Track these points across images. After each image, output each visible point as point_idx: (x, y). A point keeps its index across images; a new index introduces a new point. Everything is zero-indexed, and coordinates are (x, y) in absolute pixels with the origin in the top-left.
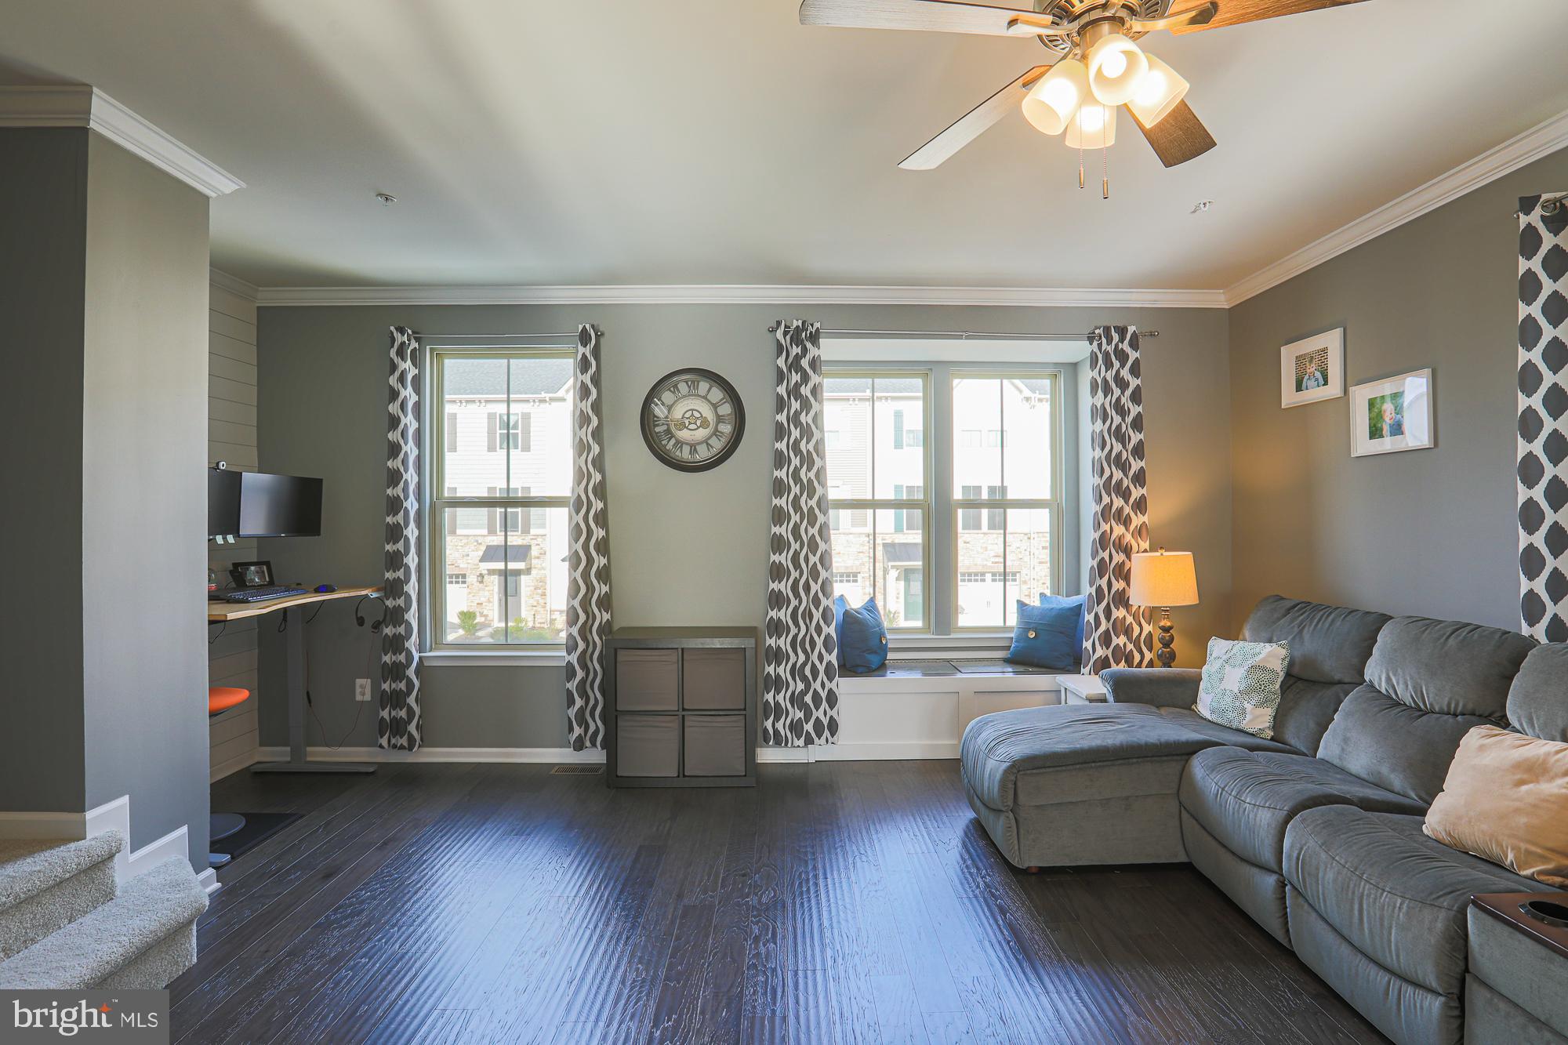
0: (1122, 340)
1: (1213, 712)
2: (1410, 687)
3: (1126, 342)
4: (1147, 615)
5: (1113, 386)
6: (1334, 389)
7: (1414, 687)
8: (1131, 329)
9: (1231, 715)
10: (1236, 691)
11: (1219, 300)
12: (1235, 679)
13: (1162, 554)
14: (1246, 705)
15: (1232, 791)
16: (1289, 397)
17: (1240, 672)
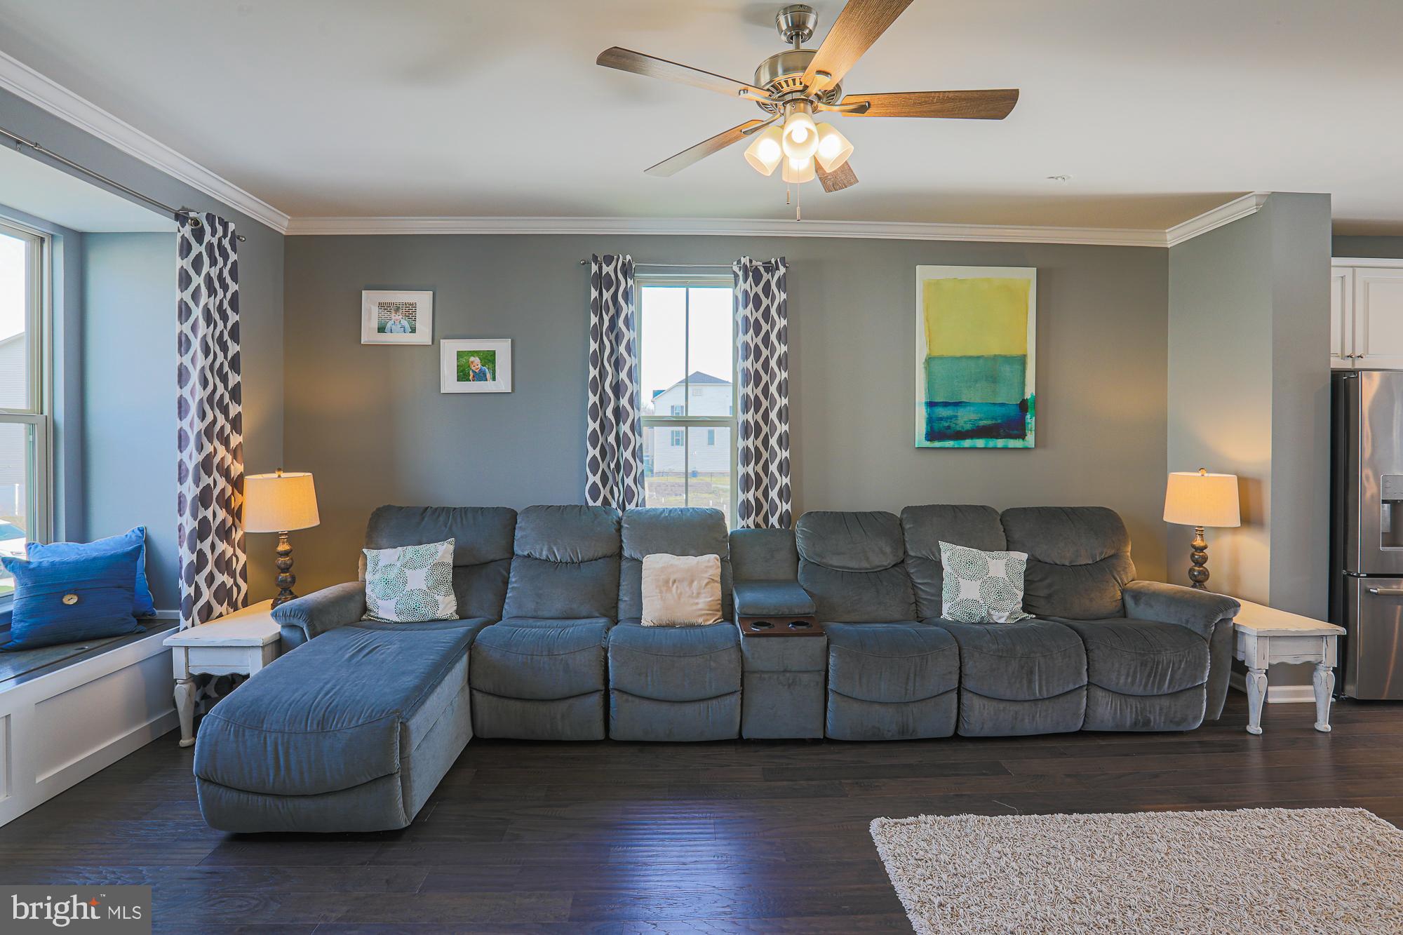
0: (225, 235)
1: (399, 613)
2: (569, 550)
3: (228, 239)
4: (242, 544)
5: (217, 285)
6: (423, 336)
7: (572, 550)
8: (232, 227)
9: (423, 611)
10: (425, 588)
11: (282, 224)
12: (418, 580)
13: (279, 476)
14: (437, 597)
15: (542, 652)
16: (369, 334)
17: (422, 573)
